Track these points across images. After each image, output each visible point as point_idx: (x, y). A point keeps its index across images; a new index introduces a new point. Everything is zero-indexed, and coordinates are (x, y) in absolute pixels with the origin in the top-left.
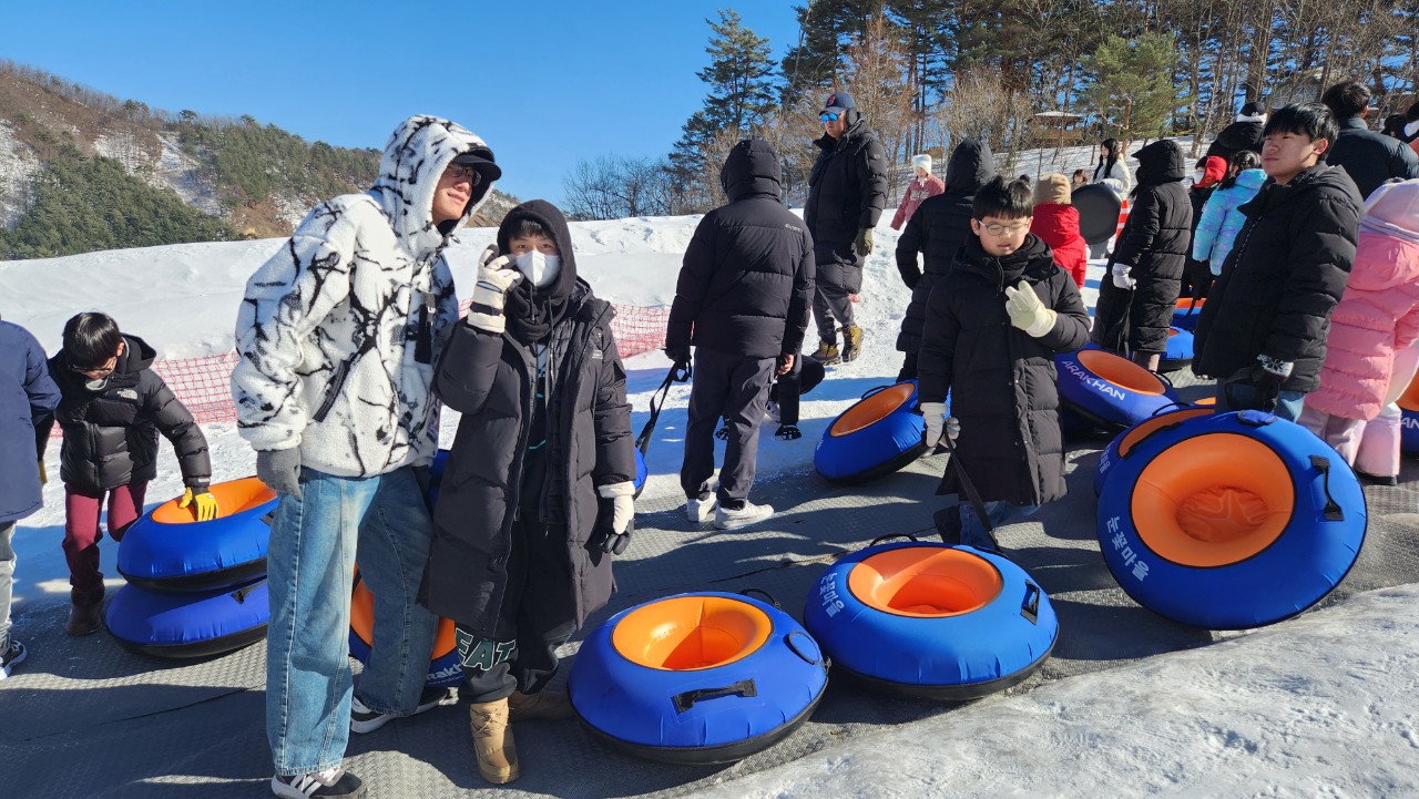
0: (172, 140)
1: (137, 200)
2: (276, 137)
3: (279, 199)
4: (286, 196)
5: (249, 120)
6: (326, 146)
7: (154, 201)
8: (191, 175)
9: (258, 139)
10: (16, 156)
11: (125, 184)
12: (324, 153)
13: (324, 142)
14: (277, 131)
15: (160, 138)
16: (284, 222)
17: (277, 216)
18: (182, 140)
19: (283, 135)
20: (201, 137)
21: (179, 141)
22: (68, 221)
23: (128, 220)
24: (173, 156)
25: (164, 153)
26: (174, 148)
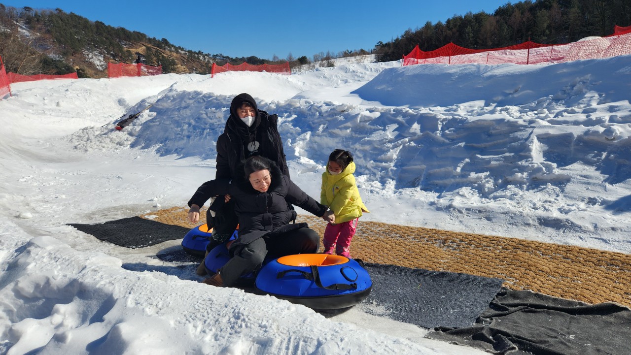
0: (21, 23)
2: (77, 19)
3: (85, 52)
4: (88, 50)
5: (60, 11)
8: (36, 41)
9: (68, 21)
12: (101, 27)
13: (100, 21)
14: (76, 16)
15: (15, 22)
16: (91, 63)
17: (87, 60)
18: (28, 23)
19: (80, 18)
20: (38, 20)
21: (25, 23)
24: (24, 31)
25: (19, 29)
26: (24, 27)
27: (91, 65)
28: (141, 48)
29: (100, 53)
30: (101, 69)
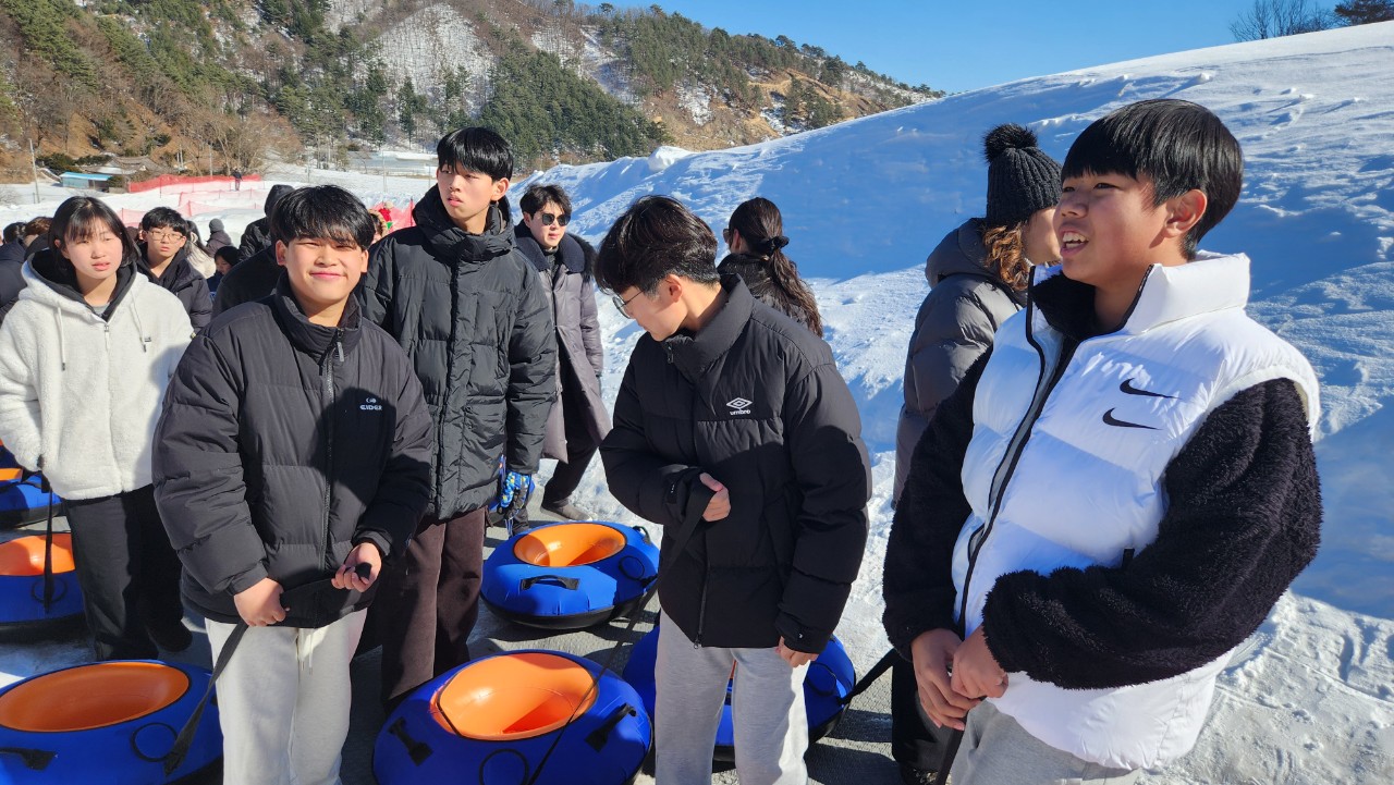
0: (593, 34)
1: (571, 93)
2: (680, 25)
3: (681, 90)
4: (686, 86)
5: (656, 9)
6: (724, 33)
7: (584, 92)
8: (607, 67)
9: (665, 28)
10: (476, 53)
11: (562, 77)
12: (721, 41)
13: (721, 28)
14: (681, 19)
15: (583, 32)
16: (685, 110)
17: (680, 105)
18: (601, 34)
19: (686, 22)
20: (617, 29)
21: (599, 35)
22: (517, 110)
23: (564, 110)
24: (593, 49)
25: (587, 47)
26: (595, 42)
27: (684, 114)
28: (784, 82)
29: (706, 92)
30: (699, 121)
